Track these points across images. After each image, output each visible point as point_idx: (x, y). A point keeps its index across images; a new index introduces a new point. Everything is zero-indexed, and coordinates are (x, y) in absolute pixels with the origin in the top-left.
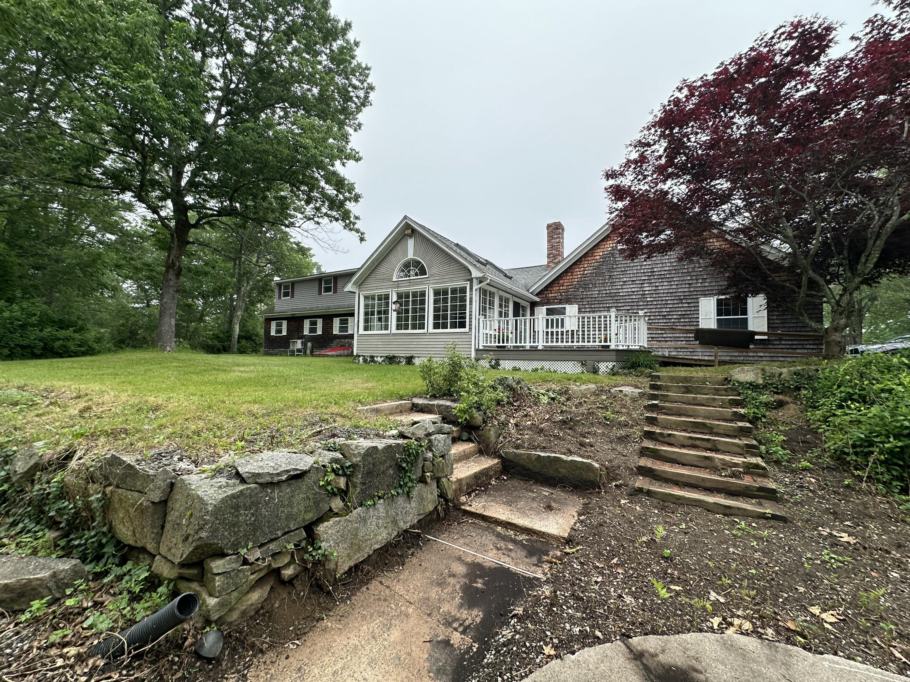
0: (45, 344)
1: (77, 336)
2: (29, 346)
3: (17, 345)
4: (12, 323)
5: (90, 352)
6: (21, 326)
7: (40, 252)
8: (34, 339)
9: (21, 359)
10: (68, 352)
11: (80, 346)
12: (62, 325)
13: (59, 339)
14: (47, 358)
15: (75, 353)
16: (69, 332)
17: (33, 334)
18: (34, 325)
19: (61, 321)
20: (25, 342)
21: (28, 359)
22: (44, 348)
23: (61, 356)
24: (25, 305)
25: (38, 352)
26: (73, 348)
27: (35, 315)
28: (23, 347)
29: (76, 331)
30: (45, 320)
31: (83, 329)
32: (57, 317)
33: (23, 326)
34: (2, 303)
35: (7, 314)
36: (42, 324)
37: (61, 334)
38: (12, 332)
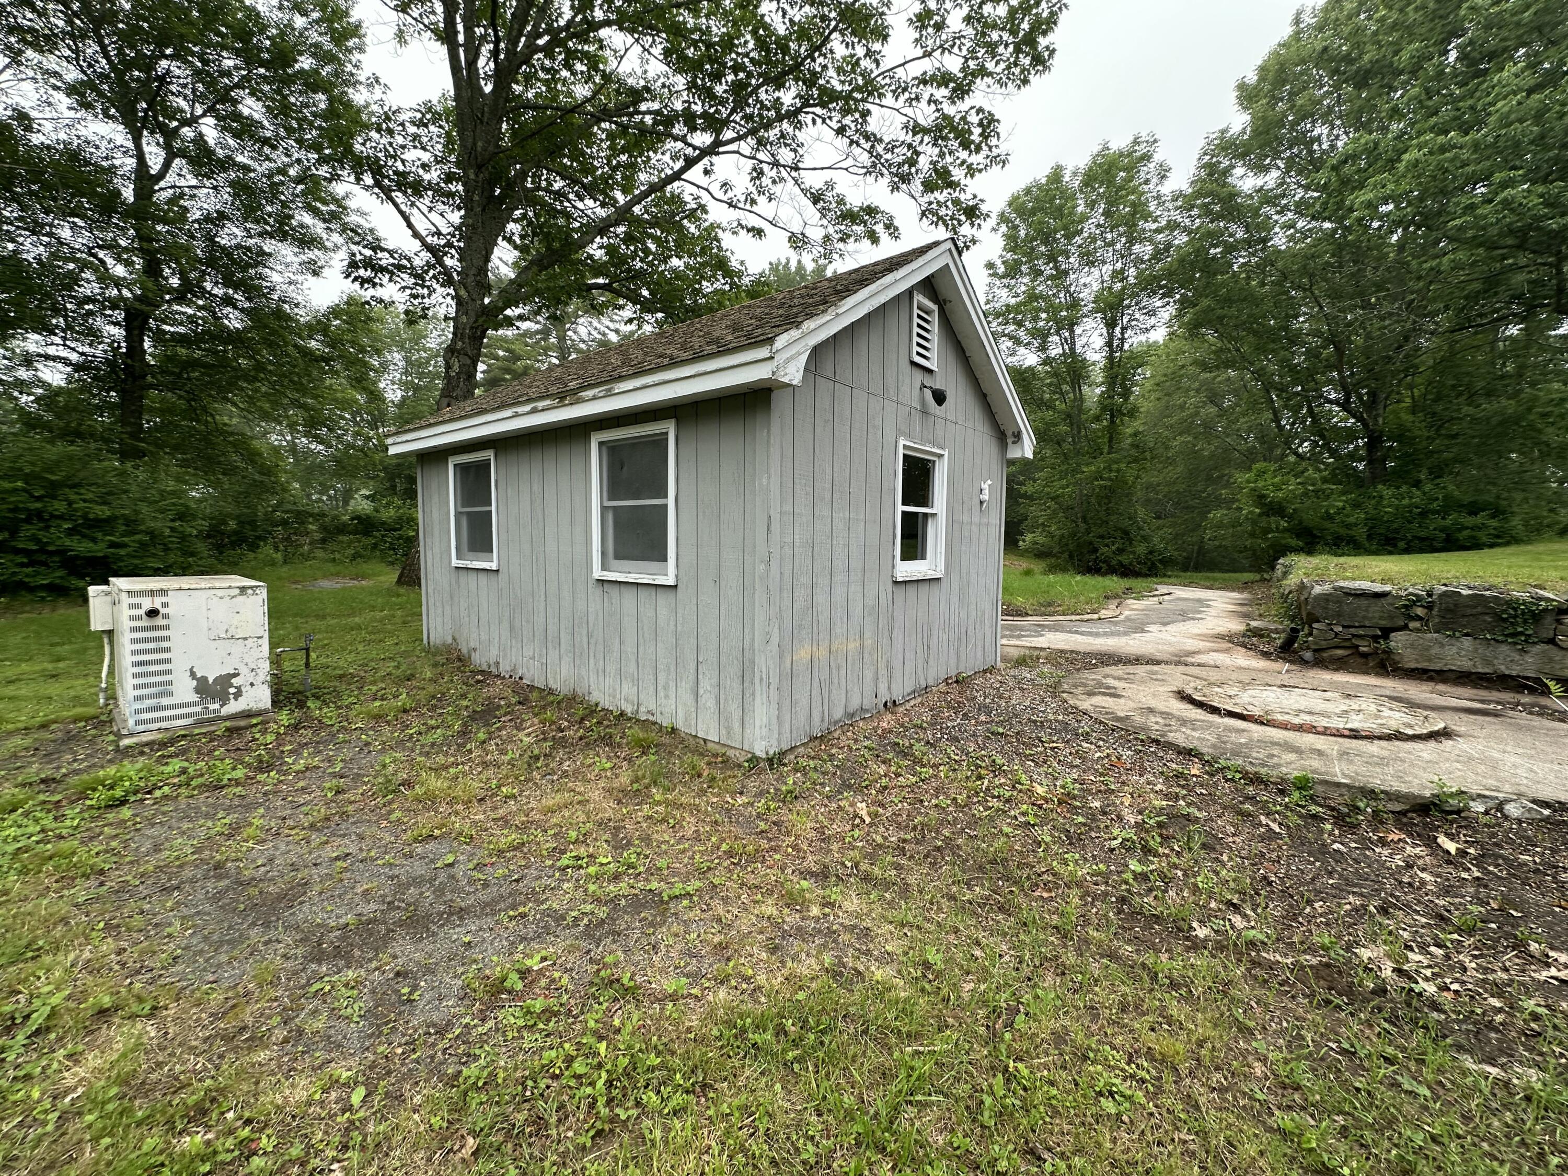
0: (1448, 534)
1: (1494, 523)
3: (1415, 537)
4: (1410, 512)
6: (1420, 513)
7: (1455, 415)
8: (1435, 529)
11: (1498, 537)
12: (1474, 509)
13: (1466, 528)
16: (1479, 519)
17: (1435, 523)
18: (1438, 512)
19: (1472, 504)
20: (1422, 534)
24: (1428, 487)
25: (1438, 545)
27: (1438, 499)
28: (1422, 539)
29: (1493, 516)
30: (1449, 505)
31: (1504, 513)
32: (1467, 499)
33: (1424, 514)
34: (1404, 488)
35: (1405, 502)
36: (1444, 512)
37: (1470, 521)
38: (1410, 522)
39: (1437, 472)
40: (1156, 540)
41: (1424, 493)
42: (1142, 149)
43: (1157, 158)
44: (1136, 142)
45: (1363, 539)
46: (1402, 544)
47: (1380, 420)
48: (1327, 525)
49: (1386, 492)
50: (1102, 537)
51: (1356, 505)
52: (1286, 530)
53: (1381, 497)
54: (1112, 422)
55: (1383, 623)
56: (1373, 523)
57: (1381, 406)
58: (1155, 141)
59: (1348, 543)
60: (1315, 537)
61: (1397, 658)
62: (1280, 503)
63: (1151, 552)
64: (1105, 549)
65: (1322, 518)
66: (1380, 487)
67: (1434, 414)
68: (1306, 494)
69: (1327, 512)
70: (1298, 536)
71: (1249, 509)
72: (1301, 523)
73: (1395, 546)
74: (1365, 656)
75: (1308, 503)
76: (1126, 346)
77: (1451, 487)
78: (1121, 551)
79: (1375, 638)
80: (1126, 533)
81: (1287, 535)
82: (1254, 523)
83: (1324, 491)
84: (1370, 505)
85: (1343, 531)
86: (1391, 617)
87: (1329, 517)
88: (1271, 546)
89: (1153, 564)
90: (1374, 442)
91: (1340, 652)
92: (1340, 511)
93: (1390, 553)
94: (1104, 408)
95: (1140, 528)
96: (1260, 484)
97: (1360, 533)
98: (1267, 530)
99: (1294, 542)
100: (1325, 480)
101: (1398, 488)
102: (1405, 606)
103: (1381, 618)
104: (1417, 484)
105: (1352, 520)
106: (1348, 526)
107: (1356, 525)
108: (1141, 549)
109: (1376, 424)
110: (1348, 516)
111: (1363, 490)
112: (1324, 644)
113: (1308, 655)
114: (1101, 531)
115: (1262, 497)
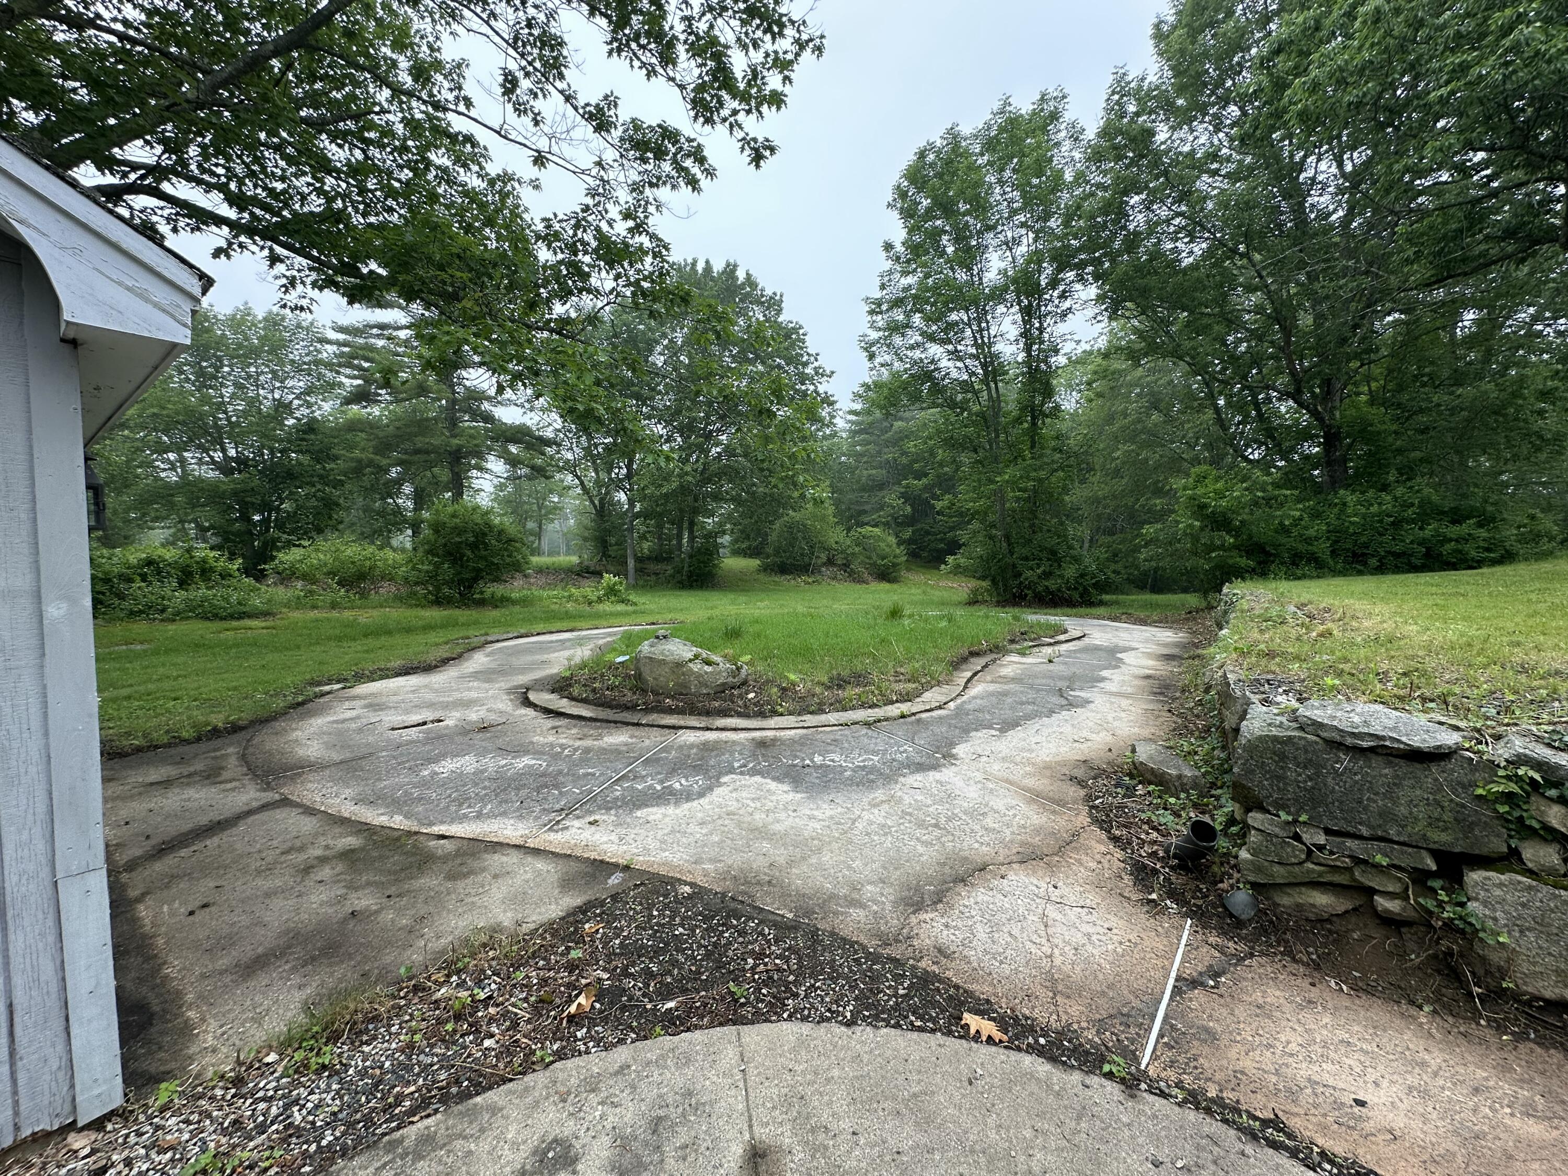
0: (1428, 549)
1: (1483, 533)
2: (1403, 554)
3: (1389, 552)
4: (1381, 521)
5: (1507, 558)
6: (1393, 523)
7: (1424, 405)
8: (1412, 542)
9: (1394, 573)
10: (1466, 560)
11: (1488, 550)
12: (1457, 517)
13: (1451, 540)
14: (1432, 570)
15: (1478, 562)
16: (1464, 529)
17: (1412, 534)
18: (1413, 521)
19: (1455, 510)
20: (1397, 549)
21: (1403, 572)
22: (1428, 555)
23: (1454, 567)
24: (1400, 491)
25: (1418, 562)
26: (1473, 553)
27: (1412, 505)
28: (1397, 555)
29: (1480, 525)
30: (1428, 512)
31: (1494, 520)
32: (1447, 505)
33: (1397, 524)
34: (1371, 493)
35: (1375, 509)
36: (1423, 519)
37: (1454, 531)
38: (1381, 535)
39: (1408, 473)
40: (1087, 561)
41: (1396, 499)
42: (1050, 107)
43: (1068, 116)
44: (1043, 99)
45: (1326, 557)
46: (1373, 562)
47: (1337, 414)
48: (1283, 539)
49: (1351, 498)
50: (1026, 559)
51: (1316, 515)
52: (1235, 547)
53: (1344, 504)
54: (1034, 424)
55: (1442, 838)
56: (1337, 535)
57: (1337, 398)
58: (1064, 97)
59: (1309, 561)
60: (1268, 554)
61: (1496, 958)
62: (1224, 514)
63: (1082, 576)
64: (1029, 573)
65: (1276, 532)
66: (1342, 492)
67: (1399, 406)
68: (1255, 503)
69: (1281, 524)
70: (1249, 554)
71: (1185, 521)
72: (1250, 537)
73: (1365, 564)
74: (1390, 922)
75: (1258, 513)
76: (1046, 336)
77: (1427, 491)
78: (1047, 575)
79: (1420, 877)
80: (1053, 553)
81: (1235, 553)
82: (1195, 539)
83: (1276, 498)
84: (1332, 515)
85: (1302, 547)
86: (1464, 823)
87: (1284, 530)
88: (1217, 567)
89: (1085, 589)
90: (1331, 440)
91: (1322, 900)
92: (1297, 521)
93: (1360, 573)
94: (1023, 409)
95: (1071, 547)
96: (1200, 491)
97: (1322, 548)
98: (1211, 548)
99: (1243, 562)
100: (1277, 485)
101: (1363, 493)
102: (1509, 797)
103: (1433, 822)
104: (1385, 488)
105: (1312, 532)
106: (1308, 541)
107: (1317, 539)
108: (1070, 572)
109: (1332, 417)
110: (1306, 528)
111: (1321, 497)
112: (1279, 873)
113: (1241, 899)
114: (1025, 551)
115: (1202, 507)
